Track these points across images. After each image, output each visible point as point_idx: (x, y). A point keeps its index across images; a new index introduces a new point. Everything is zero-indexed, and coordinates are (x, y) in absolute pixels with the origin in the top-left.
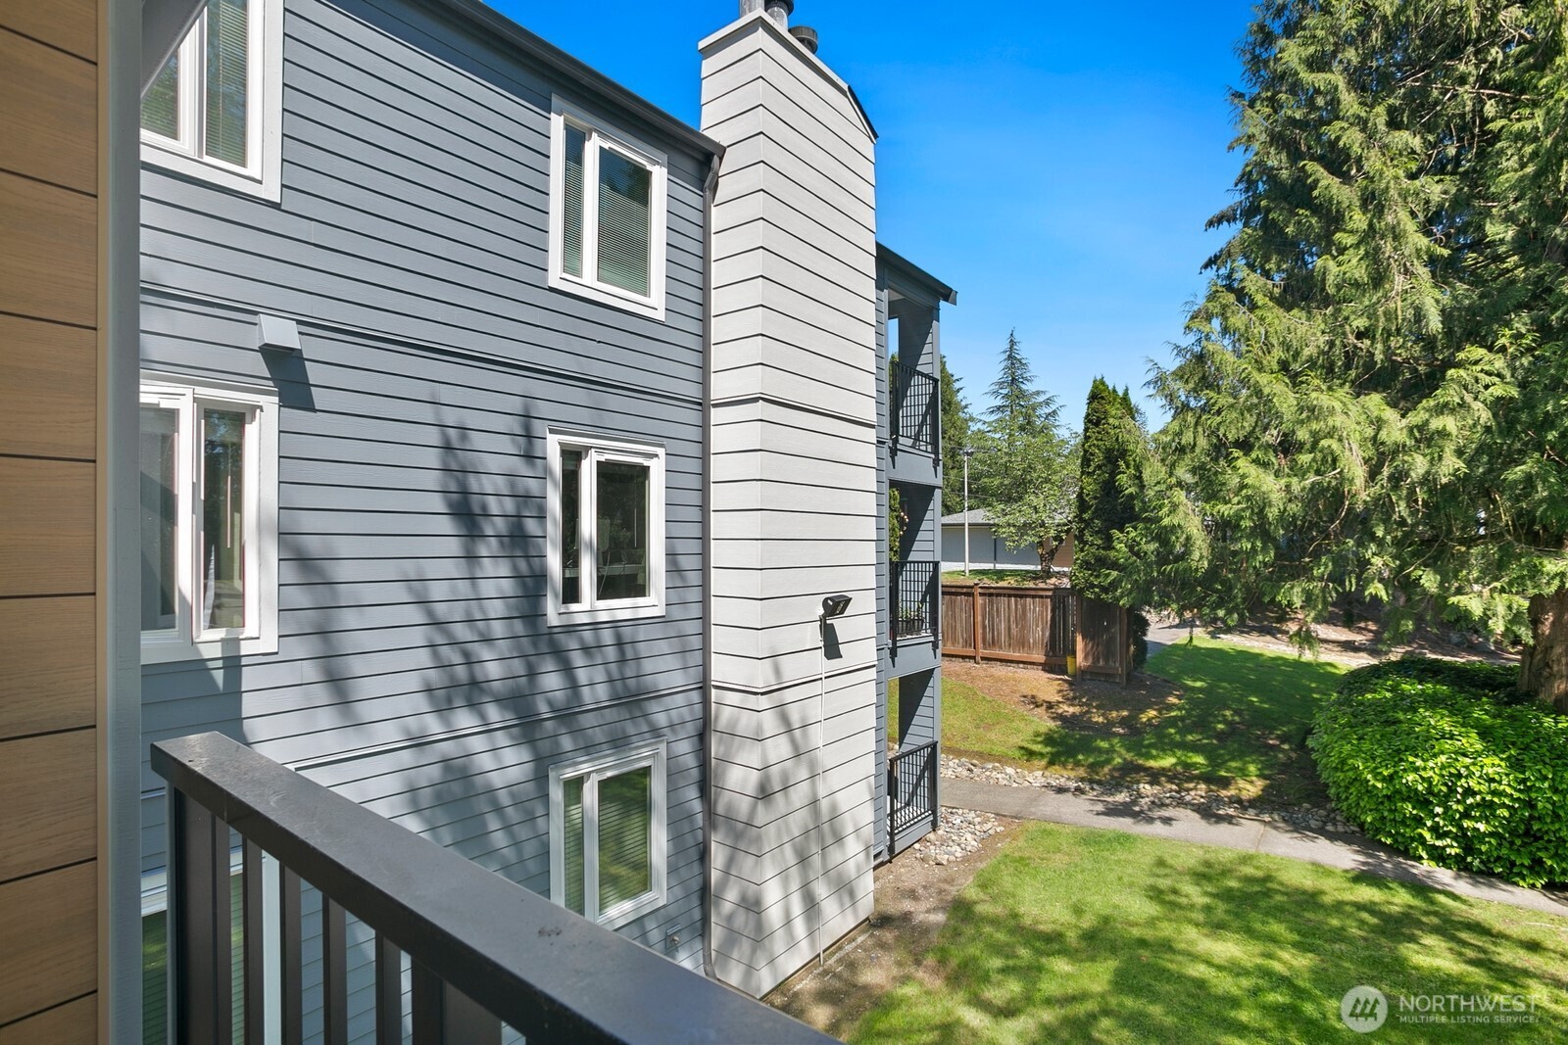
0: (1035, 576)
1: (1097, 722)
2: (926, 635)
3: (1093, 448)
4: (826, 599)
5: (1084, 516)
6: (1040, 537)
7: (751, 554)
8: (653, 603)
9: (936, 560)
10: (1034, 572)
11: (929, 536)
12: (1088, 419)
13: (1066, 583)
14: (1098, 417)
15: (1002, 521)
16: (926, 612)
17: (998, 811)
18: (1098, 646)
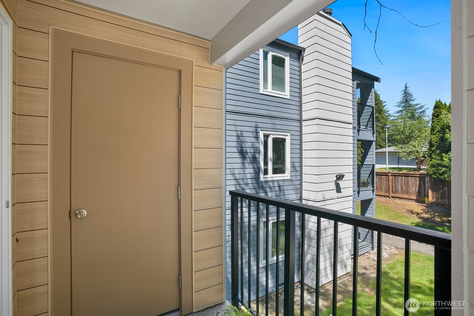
0: (414, 170)
1: (437, 221)
2: (370, 187)
3: (436, 125)
4: (337, 175)
5: (432, 149)
6: (416, 156)
7: (315, 162)
8: (287, 175)
9: (373, 164)
10: (414, 168)
11: (371, 156)
12: (433, 115)
13: (425, 172)
14: (438, 114)
15: (401, 151)
16: (370, 180)
17: (396, 246)
18: (438, 194)
